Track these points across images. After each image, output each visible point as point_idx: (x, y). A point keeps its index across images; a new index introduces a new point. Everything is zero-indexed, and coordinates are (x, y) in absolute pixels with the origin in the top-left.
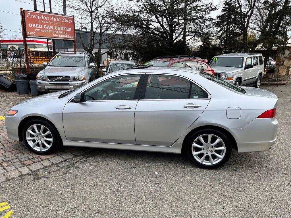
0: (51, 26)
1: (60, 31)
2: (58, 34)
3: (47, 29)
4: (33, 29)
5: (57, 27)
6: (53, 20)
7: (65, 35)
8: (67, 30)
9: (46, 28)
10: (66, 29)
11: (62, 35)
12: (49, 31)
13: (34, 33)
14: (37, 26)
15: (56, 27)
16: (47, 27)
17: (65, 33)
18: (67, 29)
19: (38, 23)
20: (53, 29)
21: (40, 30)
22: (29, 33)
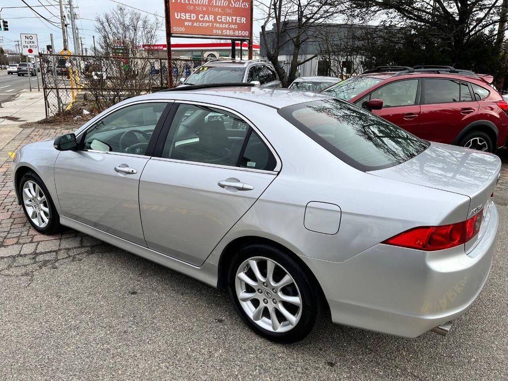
0: (210, 16)
1: (226, 23)
2: (222, 29)
3: (203, 21)
4: (181, 22)
5: (220, 17)
6: (214, 4)
7: (234, 30)
8: (238, 22)
9: (202, 19)
10: (236, 19)
11: (228, 31)
12: (207, 24)
13: (183, 29)
14: (187, 16)
15: (218, 16)
16: (204, 17)
17: (233, 26)
18: (238, 20)
19: (191, 12)
20: (213, 20)
21: (193, 24)
22: (174, 29)
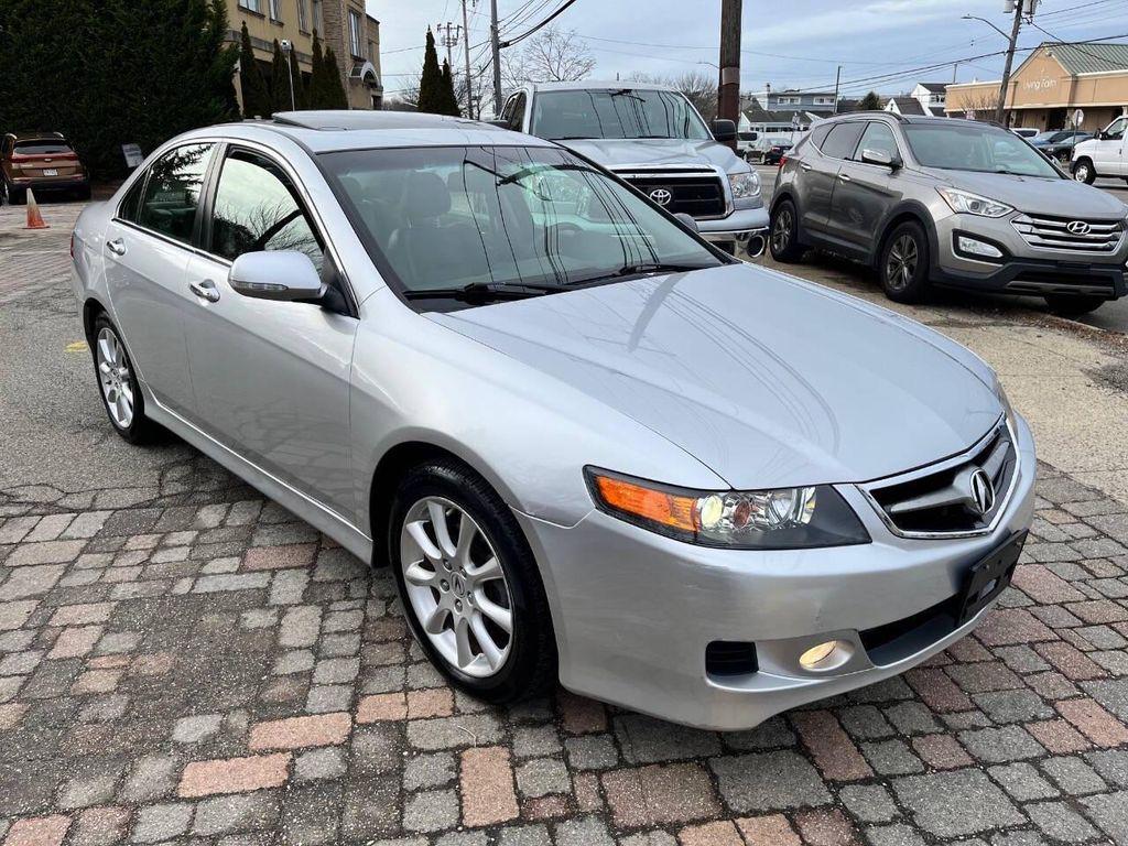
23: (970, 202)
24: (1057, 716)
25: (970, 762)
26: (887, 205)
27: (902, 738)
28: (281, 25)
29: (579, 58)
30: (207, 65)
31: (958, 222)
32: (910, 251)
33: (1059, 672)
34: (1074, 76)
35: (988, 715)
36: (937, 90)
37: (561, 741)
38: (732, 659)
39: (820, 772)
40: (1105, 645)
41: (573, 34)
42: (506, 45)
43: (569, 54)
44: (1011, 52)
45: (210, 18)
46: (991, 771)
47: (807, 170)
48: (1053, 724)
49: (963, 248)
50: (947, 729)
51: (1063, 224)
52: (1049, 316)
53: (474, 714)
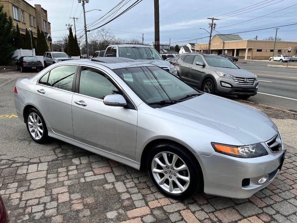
23: (223, 75)
24: (293, 188)
25: (283, 200)
26: (203, 75)
27: (268, 196)
28: (25, 24)
29: (111, 35)
30: (7, 35)
31: (221, 79)
32: (210, 86)
33: (288, 179)
34: (223, 42)
35: (281, 190)
36: (193, 45)
37: (200, 207)
38: (246, 182)
39: (257, 206)
40: (294, 173)
41: (109, 29)
42: (89, 31)
43: (108, 34)
44: (210, 37)
45: (8, 22)
46: (288, 201)
47: (181, 66)
48: (293, 190)
49: (223, 85)
50: (275, 194)
51: (243, 79)
52: (241, 100)
53: (176, 203)
